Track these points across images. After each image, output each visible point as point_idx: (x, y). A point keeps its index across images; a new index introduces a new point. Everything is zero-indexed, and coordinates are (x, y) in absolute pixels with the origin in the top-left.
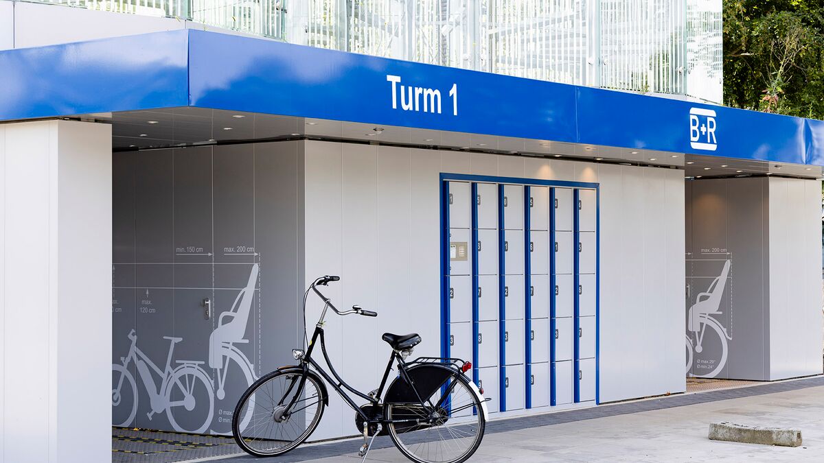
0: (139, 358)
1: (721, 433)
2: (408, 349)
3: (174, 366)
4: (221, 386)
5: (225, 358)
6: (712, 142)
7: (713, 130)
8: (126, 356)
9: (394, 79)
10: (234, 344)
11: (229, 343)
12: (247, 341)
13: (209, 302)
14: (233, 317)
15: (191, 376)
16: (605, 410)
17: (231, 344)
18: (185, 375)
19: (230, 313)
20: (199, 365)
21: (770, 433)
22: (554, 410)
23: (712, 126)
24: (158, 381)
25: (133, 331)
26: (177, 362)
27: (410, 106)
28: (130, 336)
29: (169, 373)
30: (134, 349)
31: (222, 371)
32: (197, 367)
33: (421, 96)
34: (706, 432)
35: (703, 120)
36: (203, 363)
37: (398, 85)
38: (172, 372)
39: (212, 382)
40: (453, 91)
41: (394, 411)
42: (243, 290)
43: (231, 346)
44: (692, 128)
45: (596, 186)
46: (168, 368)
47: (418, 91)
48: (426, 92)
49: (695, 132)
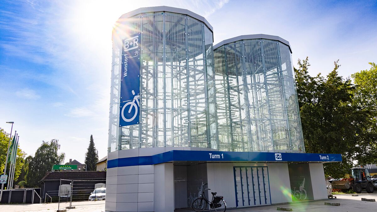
0: (191, 197)
1: (279, 209)
2: (215, 195)
6: (281, 159)
7: (281, 157)
9: (210, 154)
16: (272, 205)
19: (200, 190)
21: (286, 209)
22: (261, 205)
23: (280, 156)
27: (214, 158)
28: (190, 193)
30: (191, 195)
33: (216, 156)
34: (277, 209)
35: (278, 155)
37: (211, 155)
40: (222, 155)
41: (214, 205)
42: (201, 186)
44: (276, 157)
45: (267, 167)
46: (194, 198)
47: (215, 155)
48: (217, 155)
49: (276, 158)
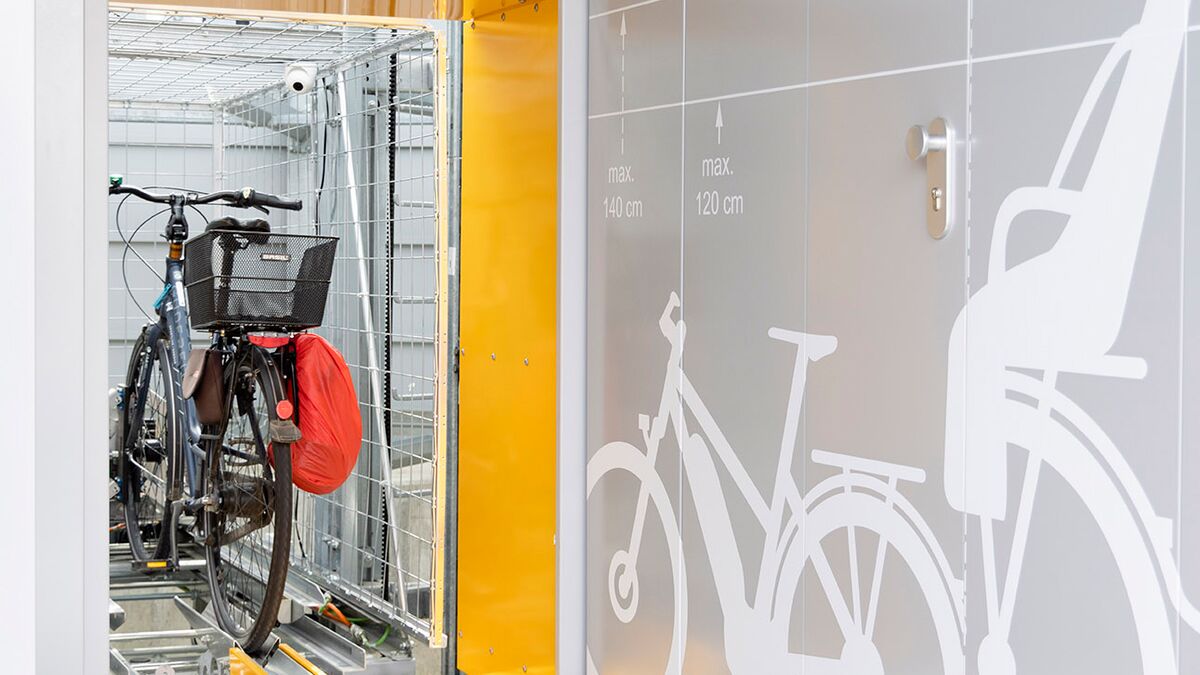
0: (693, 426)
3: (807, 475)
4: (1000, 621)
5: (1017, 457)
8: (653, 413)
10: (1069, 384)
11: (1038, 374)
12: (1135, 368)
13: (948, 142)
14: (1062, 220)
15: (868, 539)
17: (1051, 378)
18: (844, 530)
19: (1047, 197)
20: (903, 486)
24: (750, 538)
25: (675, 300)
26: (819, 456)
28: (665, 321)
29: (787, 513)
30: (677, 382)
31: (1004, 531)
32: (890, 490)
36: (917, 475)
38: (799, 505)
39: (959, 587)
42: (1121, 44)
43: (1047, 393)
46: (785, 483)
